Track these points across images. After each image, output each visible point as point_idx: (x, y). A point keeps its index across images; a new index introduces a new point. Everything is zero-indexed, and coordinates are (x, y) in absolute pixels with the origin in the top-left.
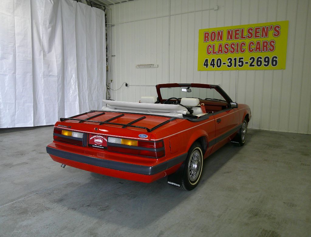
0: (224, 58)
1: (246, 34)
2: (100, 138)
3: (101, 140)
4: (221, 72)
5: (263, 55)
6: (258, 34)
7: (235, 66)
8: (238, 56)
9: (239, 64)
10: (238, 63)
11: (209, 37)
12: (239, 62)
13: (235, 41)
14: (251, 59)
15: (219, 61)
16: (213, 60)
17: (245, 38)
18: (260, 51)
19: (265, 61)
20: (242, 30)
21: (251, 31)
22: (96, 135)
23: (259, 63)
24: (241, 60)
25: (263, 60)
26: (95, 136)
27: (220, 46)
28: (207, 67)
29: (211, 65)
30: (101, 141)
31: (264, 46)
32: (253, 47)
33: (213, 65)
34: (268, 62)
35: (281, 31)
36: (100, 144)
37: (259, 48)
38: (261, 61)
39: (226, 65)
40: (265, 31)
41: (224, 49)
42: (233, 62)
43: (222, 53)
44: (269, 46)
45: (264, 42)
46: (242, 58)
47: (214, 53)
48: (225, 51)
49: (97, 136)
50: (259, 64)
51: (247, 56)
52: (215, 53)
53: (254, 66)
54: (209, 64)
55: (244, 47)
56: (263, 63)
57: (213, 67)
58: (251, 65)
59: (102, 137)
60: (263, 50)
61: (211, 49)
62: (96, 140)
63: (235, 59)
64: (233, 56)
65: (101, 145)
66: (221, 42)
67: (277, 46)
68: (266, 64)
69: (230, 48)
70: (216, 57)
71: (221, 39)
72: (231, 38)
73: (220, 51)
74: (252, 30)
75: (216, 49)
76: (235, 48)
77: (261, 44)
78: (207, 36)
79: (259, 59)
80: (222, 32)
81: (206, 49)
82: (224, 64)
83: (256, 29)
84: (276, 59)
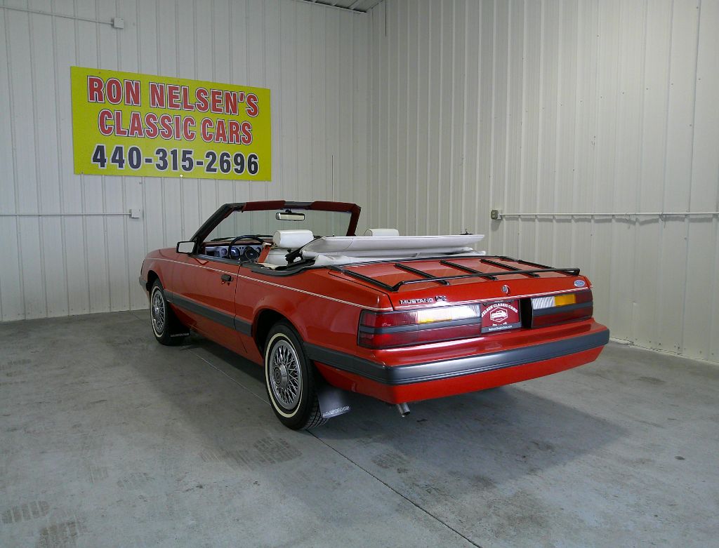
0: (148, 147)
1: (192, 99)
2: (502, 307)
3: (504, 311)
4: (140, 180)
5: (233, 149)
6: (218, 106)
7: (175, 168)
8: (180, 145)
9: (184, 163)
10: (180, 163)
11: (104, 91)
12: (184, 159)
13: (172, 113)
14: (208, 156)
15: (135, 153)
16: (119, 150)
17: (192, 107)
18: (225, 140)
19: (237, 164)
20: (185, 90)
21: (203, 96)
22: (492, 303)
23: (225, 165)
24: (187, 156)
25: (231, 160)
26: (491, 307)
27: (136, 117)
28: (103, 165)
29: (114, 160)
30: (504, 314)
31: (232, 132)
32: (211, 130)
33: (121, 163)
34: (242, 164)
35: (260, 105)
36: (504, 322)
37: (223, 135)
38: (228, 162)
39: (154, 163)
40: (231, 101)
41: (144, 125)
42: (169, 158)
43: (141, 134)
45: (232, 124)
46: (190, 153)
47: (119, 132)
48: (148, 132)
49: (495, 306)
50: (225, 167)
51: (199, 149)
52: (124, 132)
53: (215, 170)
54: (108, 155)
55: (191, 128)
56: (234, 166)
57: (121, 166)
58: (209, 169)
59: (506, 305)
60: (232, 140)
61: (110, 123)
62: (493, 315)
63: (174, 153)
64: (169, 145)
65: (506, 323)
66: (136, 109)
67: (254, 133)
68: (239, 167)
69: (159, 126)
70: (127, 143)
71: (137, 101)
72: (162, 104)
73: (136, 129)
74: (205, 94)
75: (126, 124)
76: (173, 127)
77: (227, 126)
78: (96, 88)
79: (225, 158)
80: (137, 84)
81: (96, 122)
82: (148, 161)
83: (214, 94)
84: (255, 160)
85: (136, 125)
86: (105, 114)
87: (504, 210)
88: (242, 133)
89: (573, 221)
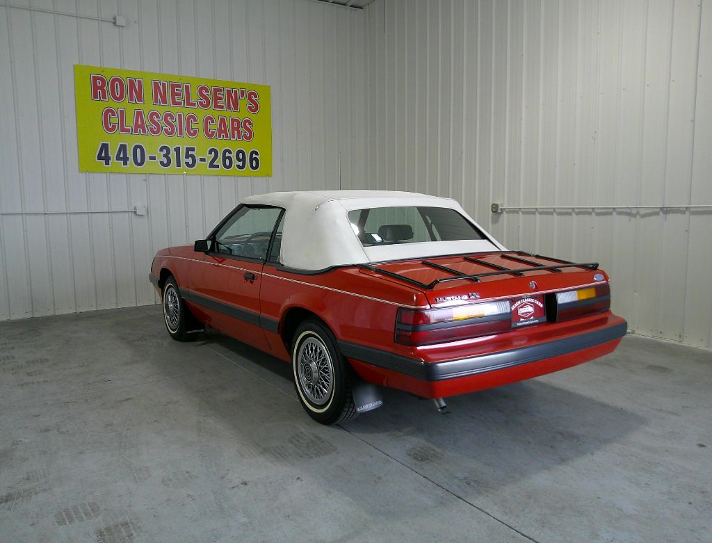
0: (152, 144)
1: (195, 97)
2: (529, 302)
3: (531, 306)
4: (144, 177)
5: (235, 146)
6: (219, 103)
7: (179, 165)
8: (184, 142)
9: (187, 160)
10: (183, 160)
12: (187, 157)
13: (175, 110)
14: (210, 153)
15: (138, 150)
16: (123, 148)
17: (194, 105)
18: (227, 136)
19: (238, 159)
20: (187, 87)
21: (205, 94)
22: (520, 298)
23: (227, 161)
24: (190, 153)
25: (233, 156)
26: (519, 303)
27: (139, 114)
28: (107, 163)
29: (118, 158)
31: (233, 129)
32: (214, 127)
33: (125, 160)
34: (244, 160)
35: (260, 102)
36: (531, 316)
37: (225, 132)
38: (230, 158)
39: (158, 161)
40: (232, 98)
41: (147, 122)
42: (173, 155)
43: (144, 132)
44: (242, 130)
45: (233, 121)
46: (193, 149)
47: (123, 130)
48: (151, 129)
49: (522, 301)
50: (228, 164)
51: (202, 146)
52: (128, 130)
53: (217, 167)
54: (113, 153)
55: (193, 125)
56: (235, 162)
57: (125, 164)
58: (212, 165)
59: (532, 300)
60: (233, 137)
61: (114, 121)
62: (521, 310)
63: (177, 150)
64: (173, 142)
65: (532, 318)
66: (139, 106)
67: (256, 130)
68: (241, 164)
69: (162, 123)
70: (131, 141)
71: (140, 98)
72: (164, 101)
73: (139, 127)
74: (207, 91)
75: (130, 122)
76: (176, 124)
77: (228, 123)
78: (100, 86)
79: (227, 154)
80: (139, 82)
81: (100, 119)
82: (153, 158)
83: (216, 90)
84: (256, 156)
85: (140, 123)
86: (108, 113)
87: (504, 203)
88: (243, 129)
89: (573, 214)
